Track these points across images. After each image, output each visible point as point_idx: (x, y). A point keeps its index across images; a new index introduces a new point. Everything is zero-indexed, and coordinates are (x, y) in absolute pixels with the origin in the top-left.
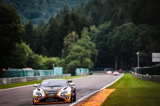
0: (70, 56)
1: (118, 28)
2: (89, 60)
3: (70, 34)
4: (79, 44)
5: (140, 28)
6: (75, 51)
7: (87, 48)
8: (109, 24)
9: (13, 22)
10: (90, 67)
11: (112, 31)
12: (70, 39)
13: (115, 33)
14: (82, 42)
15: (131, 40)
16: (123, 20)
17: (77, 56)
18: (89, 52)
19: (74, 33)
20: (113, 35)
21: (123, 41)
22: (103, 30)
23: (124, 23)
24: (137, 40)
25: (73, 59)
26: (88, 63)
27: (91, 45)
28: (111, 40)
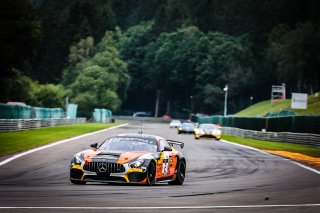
0: (77, 82)
1: (168, 35)
2: (113, 94)
3: (83, 41)
4: (96, 62)
5: (211, 39)
6: (88, 75)
7: (111, 71)
8: (149, 27)
10: (115, 107)
11: (154, 40)
12: (82, 50)
13: (161, 45)
14: (103, 58)
15: (194, 60)
16: (178, 21)
17: (92, 85)
18: (115, 78)
19: (90, 40)
20: (157, 48)
21: (177, 60)
22: (136, 37)
23: (180, 27)
24: (206, 62)
25: (83, 90)
26: (111, 100)
27: (119, 65)
28: (152, 57)
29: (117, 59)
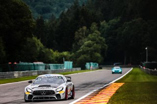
0: (81, 50)
1: (128, 23)
2: (99, 55)
3: (81, 29)
6: (86, 46)
7: (97, 43)
9: (25, 17)
10: (100, 61)
12: (81, 33)
13: (124, 28)
14: (93, 36)
15: (140, 35)
16: (133, 16)
17: (88, 51)
19: (85, 28)
20: (122, 30)
22: (112, 25)
23: (133, 18)
26: (97, 58)
27: (101, 40)
28: (121, 35)
29: (99, 37)
